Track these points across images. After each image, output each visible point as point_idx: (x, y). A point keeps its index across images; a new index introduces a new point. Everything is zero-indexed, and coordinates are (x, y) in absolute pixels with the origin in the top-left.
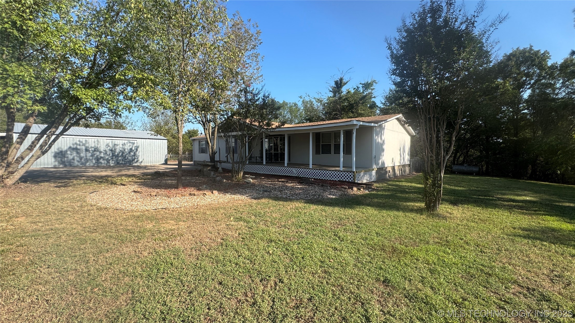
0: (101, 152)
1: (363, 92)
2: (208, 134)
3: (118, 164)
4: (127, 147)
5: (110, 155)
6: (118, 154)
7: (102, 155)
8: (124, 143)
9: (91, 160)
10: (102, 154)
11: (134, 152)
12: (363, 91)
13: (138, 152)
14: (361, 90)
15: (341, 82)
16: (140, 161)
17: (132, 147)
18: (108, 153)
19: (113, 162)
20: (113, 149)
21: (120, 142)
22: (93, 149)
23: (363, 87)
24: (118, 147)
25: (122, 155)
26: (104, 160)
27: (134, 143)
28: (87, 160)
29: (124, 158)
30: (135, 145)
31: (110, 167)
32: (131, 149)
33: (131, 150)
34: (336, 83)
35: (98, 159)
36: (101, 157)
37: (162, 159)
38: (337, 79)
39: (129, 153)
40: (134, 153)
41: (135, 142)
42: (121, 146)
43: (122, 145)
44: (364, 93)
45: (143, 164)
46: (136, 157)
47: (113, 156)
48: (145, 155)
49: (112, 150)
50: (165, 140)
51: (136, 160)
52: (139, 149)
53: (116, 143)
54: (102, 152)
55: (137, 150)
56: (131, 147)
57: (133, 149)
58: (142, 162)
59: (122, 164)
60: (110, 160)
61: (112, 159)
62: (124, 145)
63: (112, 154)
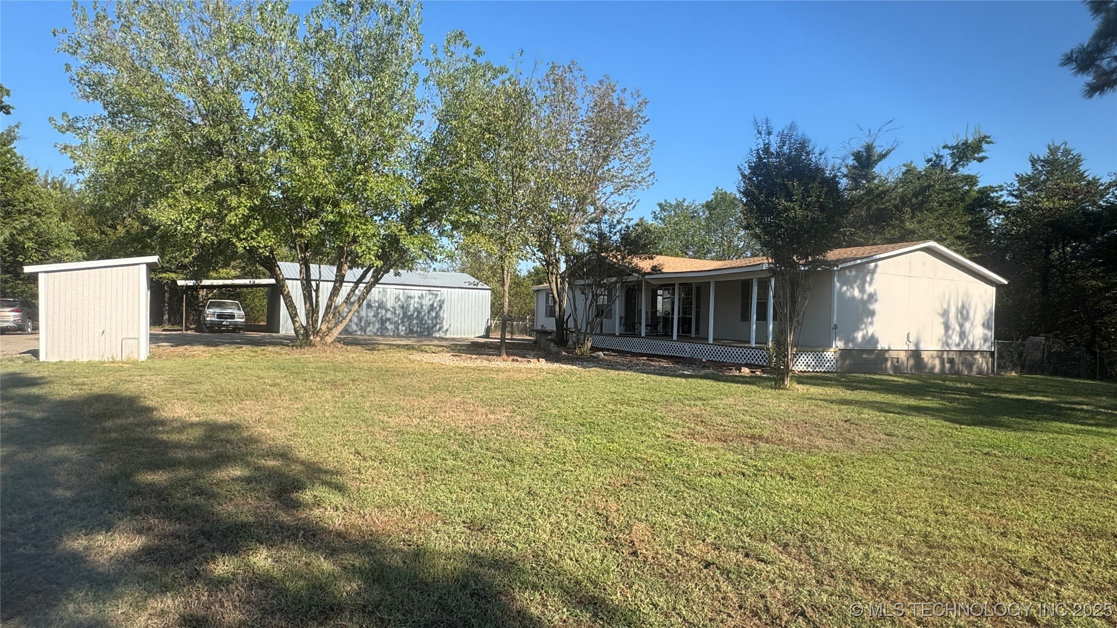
0: (387, 310)
1: (954, 169)
2: (554, 283)
3: (410, 332)
4: (427, 302)
5: (399, 315)
6: (412, 315)
7: (389, 315)
8: (422, 295)
9: (374, 323)
10: (389, 313)
11: (435, 309)
12: (955, 165)
13: (442, 311)
14: (948, 162)
15: (869, 156)
16: (445, 328)
17: (434, 302)
18: (397, 312)
19: (404, 328)
20: (405, 305)
21: (415, 293)
22: (377, 304)
23: (952, 155)
24: (412, 301)
25: (418, 316)
26: (391, 323)
27: (437, 295)
28: (368, 323)
29: (421, 320)
30: (438, 299)
31: (399, 336)
32: (432, 305)
33: (432, 308)
34: (857, 156)
35: (383, 322)
36: (389, 319)
37: (480, 328)
38: (858, 146)
39: (429, 312)
40: (437, 313)
41: (439, 292)
42: (417, 299)
43: (419, 297)
44: (957, 170)
45: (448, 336)
46: (438, 321)
47: (404, 317)
48: (452, 318)
49: (402, 307)
50: (487, 291)
51: (438, 326)
52: (445, 306)
53: (409, 295)
54: (389, 310)
55: (441, 307)
56: (431, 302)
57: (435, 305)
58: (447, 330)
59: (417, 332)
60: (399, 325)
61: (402, 322)
62: (421, 297)
63: (403, 314)
